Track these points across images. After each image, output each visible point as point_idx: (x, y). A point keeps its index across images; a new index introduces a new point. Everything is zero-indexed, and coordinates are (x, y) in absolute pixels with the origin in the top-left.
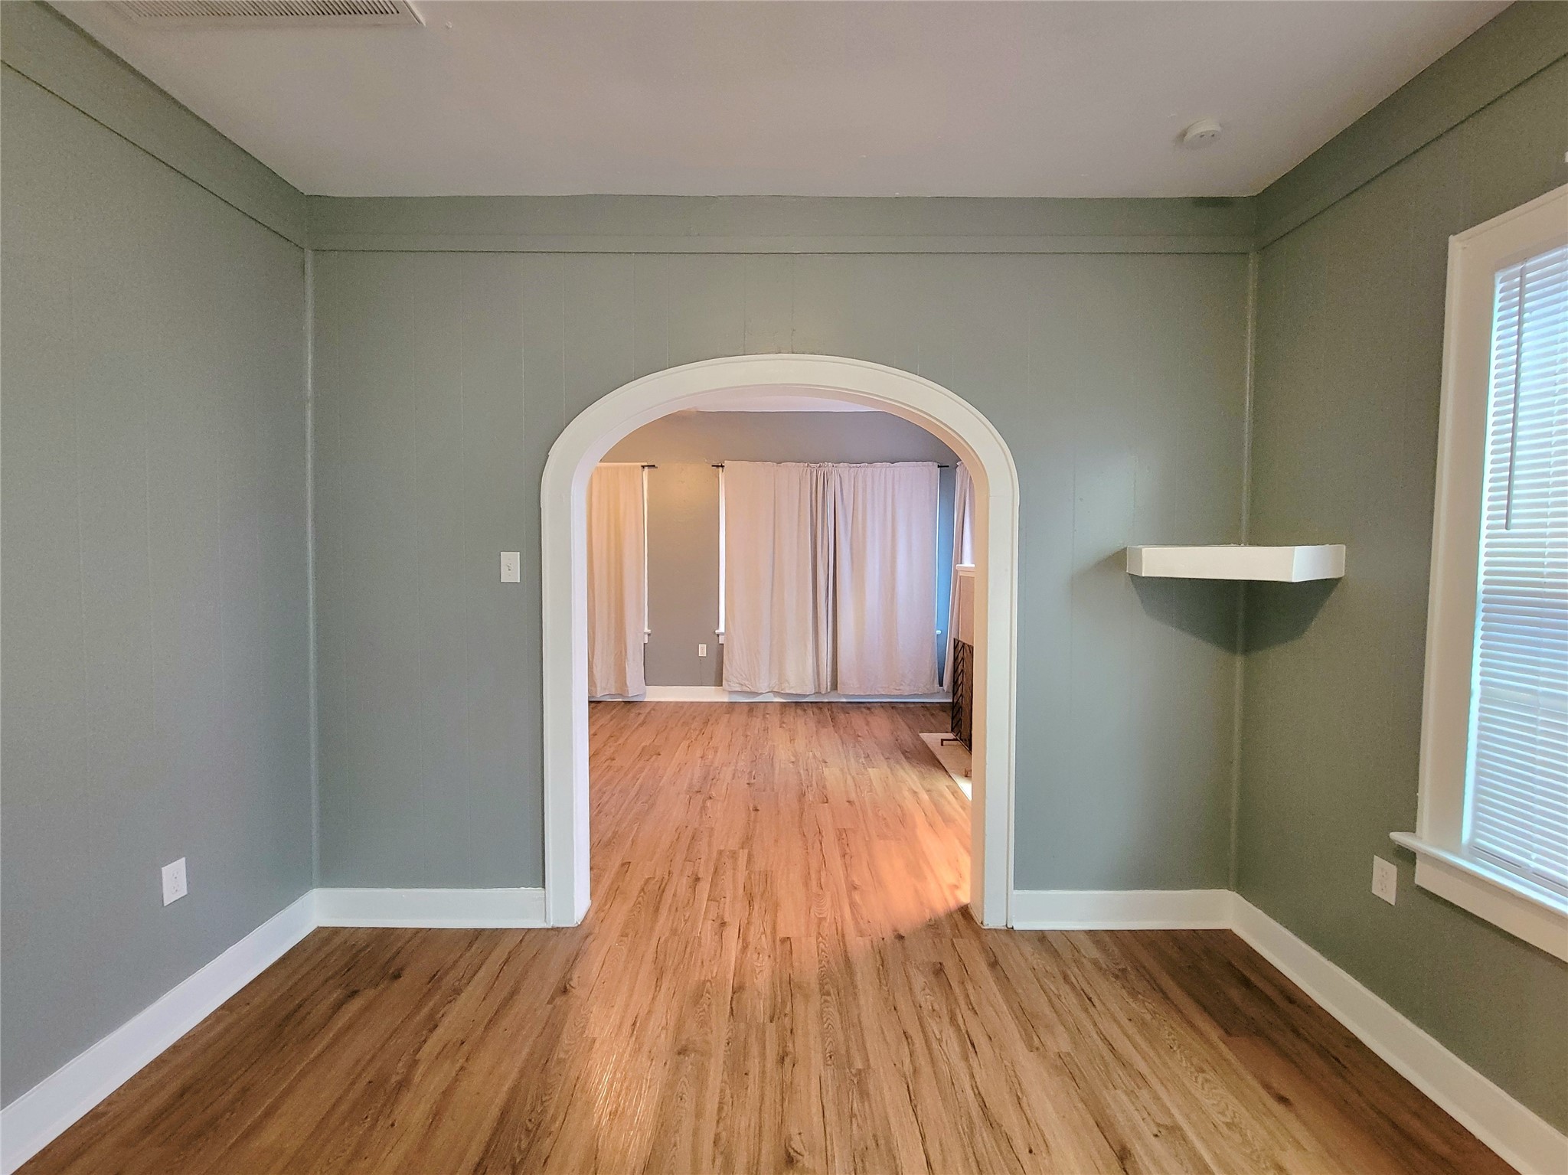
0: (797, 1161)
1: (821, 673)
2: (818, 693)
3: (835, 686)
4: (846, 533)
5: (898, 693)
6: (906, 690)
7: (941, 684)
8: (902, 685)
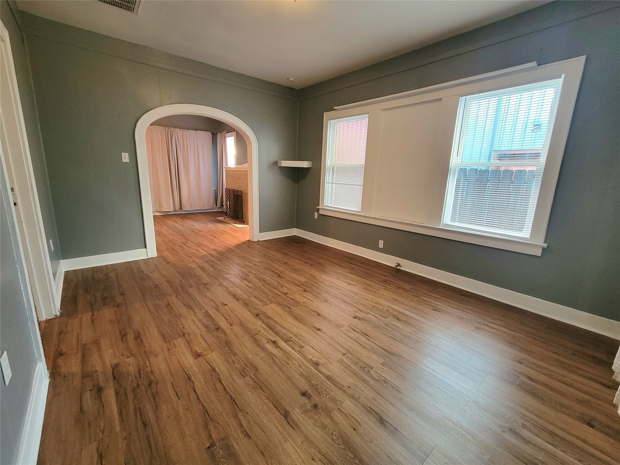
0: (319, 363)
1: (175, 203)
2: (175, 211)
3: (181, 208)
4: (181, 155)
5: (203, 209)
6: (206, 208)
7: (217, 206)
8: (205, 206)
